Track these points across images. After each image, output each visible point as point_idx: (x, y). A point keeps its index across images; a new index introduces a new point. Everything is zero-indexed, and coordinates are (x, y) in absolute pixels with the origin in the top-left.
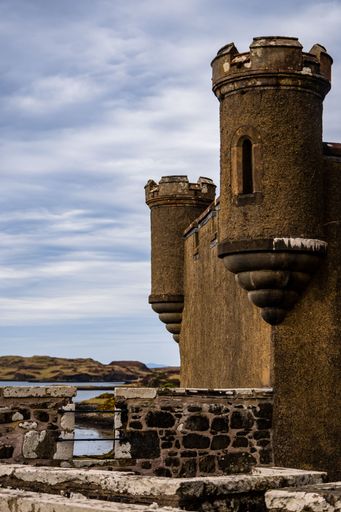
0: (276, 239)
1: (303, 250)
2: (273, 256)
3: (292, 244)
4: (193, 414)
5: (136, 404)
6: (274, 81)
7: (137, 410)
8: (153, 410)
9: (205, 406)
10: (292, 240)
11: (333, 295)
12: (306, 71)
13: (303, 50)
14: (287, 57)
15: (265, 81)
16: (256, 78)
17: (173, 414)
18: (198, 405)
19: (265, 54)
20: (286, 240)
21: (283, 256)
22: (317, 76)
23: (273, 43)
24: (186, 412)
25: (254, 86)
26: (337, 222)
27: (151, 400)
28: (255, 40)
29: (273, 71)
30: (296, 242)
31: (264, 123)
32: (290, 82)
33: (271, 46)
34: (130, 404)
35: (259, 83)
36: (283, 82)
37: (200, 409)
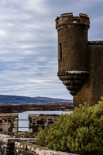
0: (66, 72)
1: (74, 74)
2: (66, 76)
3: (71, 73)
4: (50, 121)
5: (34, 118)
6: (66, 26)
7: (34, 120)
8: (38, 120)
9: (53, 119)
10: (71, 71)
11: (92, 86)
12: (75, 22)
13: (73, 16)
14: (68, 19)
15: (64, 26)
16: (61, 26)
17: (44, 121)
18: (51, 118)
19: (63, 19)
20: (69, 72)
21: (69, 76)
22: (78, 23)
23: (65, 15)
24: (48, 120)
25: (61, 28)
26: (93, 65)
27: (38, 117)
28: (61, 15)
29: (65, 23)
30: (72, 72)
31: (64, 39)
32: (70, 26)
33: (64, 17)
34: (32, 118)
35: (62, 27)
36: (68, 26)
37: (52, 120)
